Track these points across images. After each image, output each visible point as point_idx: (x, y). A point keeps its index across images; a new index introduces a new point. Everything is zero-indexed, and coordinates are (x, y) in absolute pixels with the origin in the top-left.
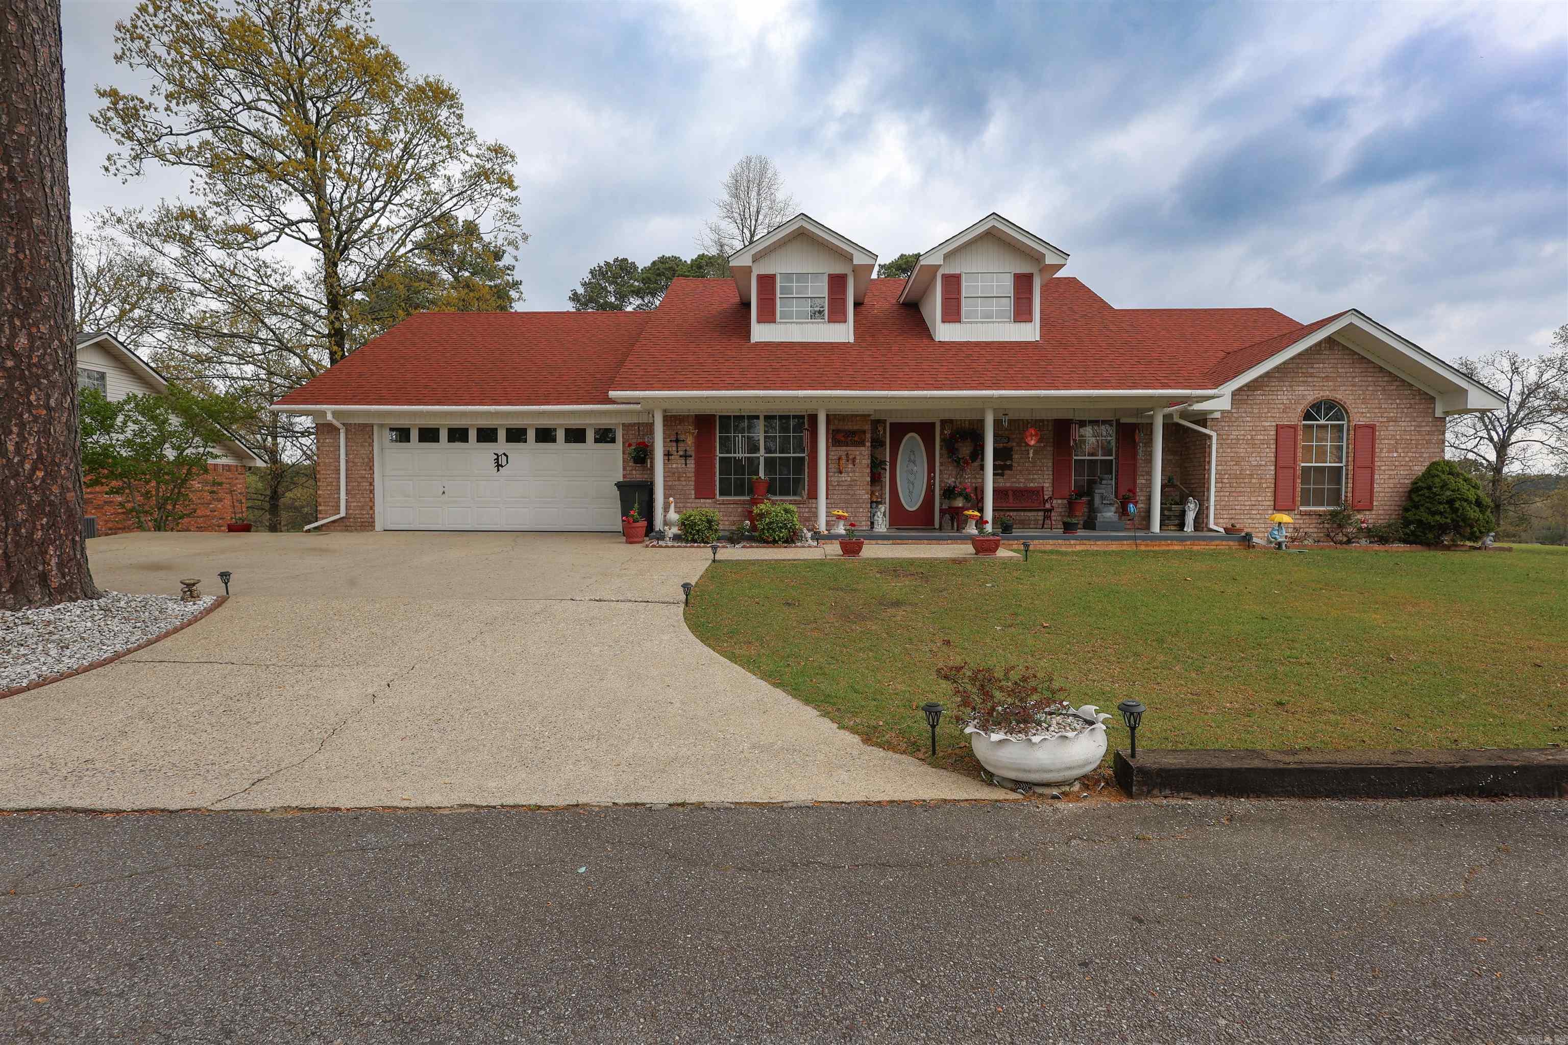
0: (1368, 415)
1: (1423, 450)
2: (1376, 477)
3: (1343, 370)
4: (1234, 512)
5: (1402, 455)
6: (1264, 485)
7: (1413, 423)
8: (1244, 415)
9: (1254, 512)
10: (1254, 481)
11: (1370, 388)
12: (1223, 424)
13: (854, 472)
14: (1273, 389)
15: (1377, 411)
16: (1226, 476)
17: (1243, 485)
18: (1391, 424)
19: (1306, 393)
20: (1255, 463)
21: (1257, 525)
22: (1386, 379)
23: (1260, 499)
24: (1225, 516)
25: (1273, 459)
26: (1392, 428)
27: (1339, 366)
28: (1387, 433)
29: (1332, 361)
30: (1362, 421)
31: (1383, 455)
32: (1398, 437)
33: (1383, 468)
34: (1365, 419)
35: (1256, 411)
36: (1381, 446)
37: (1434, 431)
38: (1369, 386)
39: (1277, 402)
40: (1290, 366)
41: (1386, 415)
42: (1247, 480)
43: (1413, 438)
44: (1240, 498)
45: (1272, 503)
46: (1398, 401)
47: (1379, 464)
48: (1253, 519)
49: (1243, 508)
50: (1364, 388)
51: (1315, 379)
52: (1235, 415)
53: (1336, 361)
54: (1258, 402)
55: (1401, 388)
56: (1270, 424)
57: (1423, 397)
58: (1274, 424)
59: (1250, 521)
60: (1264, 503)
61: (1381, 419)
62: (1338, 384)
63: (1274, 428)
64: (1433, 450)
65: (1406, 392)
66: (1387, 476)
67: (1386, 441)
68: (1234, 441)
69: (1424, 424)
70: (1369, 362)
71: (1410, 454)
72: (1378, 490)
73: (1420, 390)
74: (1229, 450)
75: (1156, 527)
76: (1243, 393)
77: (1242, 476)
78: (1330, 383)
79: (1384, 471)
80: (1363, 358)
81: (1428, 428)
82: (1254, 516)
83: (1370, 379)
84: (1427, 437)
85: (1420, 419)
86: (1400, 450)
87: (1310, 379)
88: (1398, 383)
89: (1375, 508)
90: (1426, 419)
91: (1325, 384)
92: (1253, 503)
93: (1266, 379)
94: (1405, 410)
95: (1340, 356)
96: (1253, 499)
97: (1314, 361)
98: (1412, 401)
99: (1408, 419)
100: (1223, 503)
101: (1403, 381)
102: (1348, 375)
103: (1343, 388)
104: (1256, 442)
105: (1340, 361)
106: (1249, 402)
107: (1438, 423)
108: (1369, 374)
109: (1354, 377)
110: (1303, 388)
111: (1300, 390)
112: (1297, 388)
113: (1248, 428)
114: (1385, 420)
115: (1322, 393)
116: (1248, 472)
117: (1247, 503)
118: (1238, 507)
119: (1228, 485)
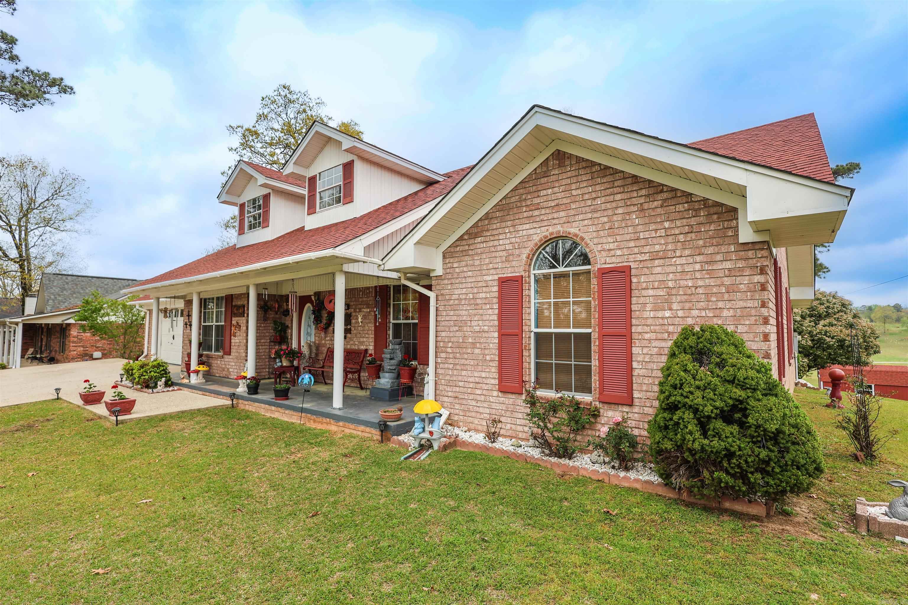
0: (619, 252)
1: (720, 304)
2: (635, 350)
3: (579, 192)
4: (458, 389)
5: (680, 313)
6: (488, 358)
7: (698, 258)
8: (465, 269)
9: (478, 392)
10: (477, 351)
11: (620, 211)
12: (446, 282)
13: (240, 336)
14: (495, 232)
15: (632, 244)
16: (450, 345)
17: (466, 356)
18: (657, 262)
19: (531, 232)
20: (477, 329)
21: (481, 410)
22: (643, 192)
23: (484, 375)
24: (450, 394)
25: (496, 323)
26: (658, 270)
27: (574, 186)
28: (652, 278)
29: (564, 182)
30: (612, 262)
31: (646, 314)
32: (670, 284)
33: (647, 336)
34: (614, 259)
35: (477, 263)
36: (642, 300)
37: (741, 269)
38: (617, 208)
39: (499, 248)
40: (513, 200)
41: (647, 249)
42: (469, 351)
43: (700, 283)
44: (464, 373)
45: (497, 382)
46: (667, 224)
47: (639, 329)
48: (477, 401)
49: (467, 385)
50: (610, 212)
51: (543, 211)
52: (457, 270)
53: (568, 181)
54: (479, 251)
55: (670, 202)
56: (492, 278)
57: (713, 210)
58: (496, 277)
59: (474, 403)
60: (488, 381)
61: (639, 257)
62: (572, 212)
63: (496, 283)
64: (741, 304)
65: (680, 208)
66: (656, 350)
67: (651, 292)
68: (456, 302)
69: (719, 257)
70: (617, 171)
71: (695, 313)
72: (642, 372)
73: (705, 200)
74: (452, 313)
75: (337, 402)
76: (464, 243)
77: (465, 345)
78: (562, 214)
79: (650, 340)
80: (607, 168)
81: (728, 265)
82: (478, 398)
83: (618, 197)
84: (727, 281)
85: (711, 250)
86: (675, 306)
87: (536, 213)
88: (665, 195)
89: (636, 402)
90: (724, 249)
91: (555, 215)
92: (477, 380)
93: (486, 222)
94: (681, 238)
95: (574, 173)
96: (476, 374)
97: (540, 188)
98: (693, 221)
99: (687, 252)
100: (448, 378)
101: (674, 190)
102: (586, 197)
103: (581, 217)
104: (479, 301)
105: (574, 180)
106: (470, 253)
107: (750, 254)
108: (616, 190)
109: (594, 199)
110: (527, 226)
111: (525, 229)
112: (520, 228)
113: (469, 285)
114: (647, 257)
115: (551, 229)
116: (470, 340)
117: (471, 380)
118: (461, 384)
119: (451, 356)
